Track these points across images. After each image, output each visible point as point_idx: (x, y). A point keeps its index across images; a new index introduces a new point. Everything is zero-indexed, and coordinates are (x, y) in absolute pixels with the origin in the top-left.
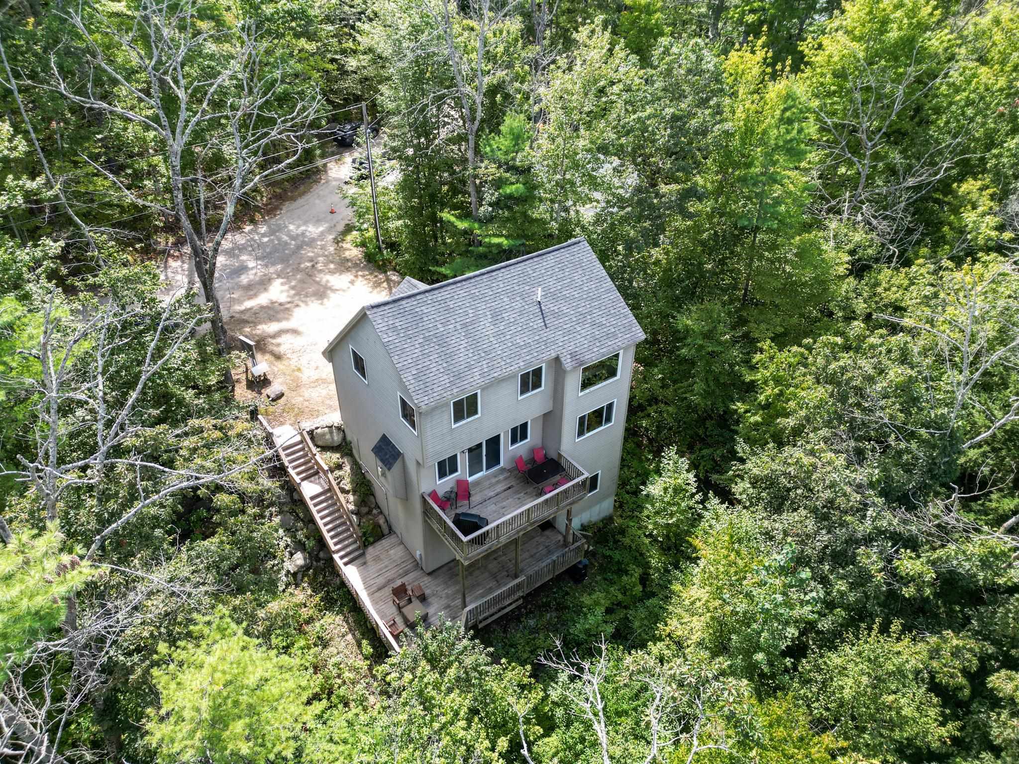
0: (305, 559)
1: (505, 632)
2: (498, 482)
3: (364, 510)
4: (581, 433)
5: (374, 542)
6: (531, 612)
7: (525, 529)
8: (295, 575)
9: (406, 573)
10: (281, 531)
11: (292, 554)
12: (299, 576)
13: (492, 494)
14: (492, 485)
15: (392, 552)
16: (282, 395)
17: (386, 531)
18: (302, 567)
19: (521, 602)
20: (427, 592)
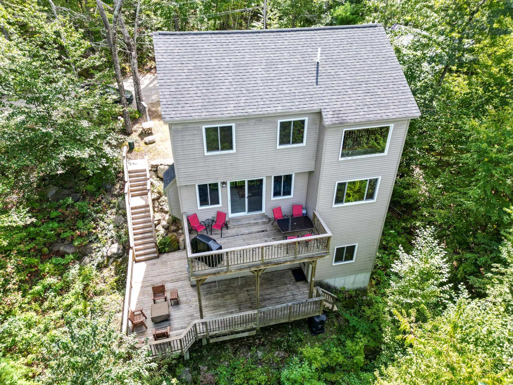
0: (118, 249)
1: (235, 353)
2: (256, 224)
3: (173, 228)
4: (339, 200)
5: (168, 252)
6: (263, 345)
7: (257, 266)
8: (109, 258)
9: (178, 280)
10: (111, 226)
11: (113, 243)
12: (111, 260)
13: (247, 232)
14: (249, 225)
15: (176, 262)
16: (154, 142)
17: (182, 247)
18: (114, 254)
19: (254, 333)
20: (182, 299)
